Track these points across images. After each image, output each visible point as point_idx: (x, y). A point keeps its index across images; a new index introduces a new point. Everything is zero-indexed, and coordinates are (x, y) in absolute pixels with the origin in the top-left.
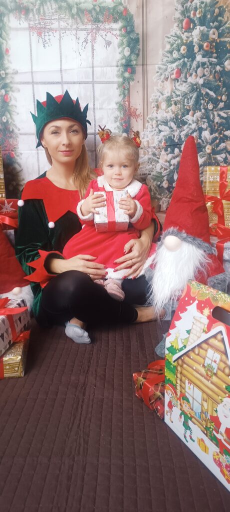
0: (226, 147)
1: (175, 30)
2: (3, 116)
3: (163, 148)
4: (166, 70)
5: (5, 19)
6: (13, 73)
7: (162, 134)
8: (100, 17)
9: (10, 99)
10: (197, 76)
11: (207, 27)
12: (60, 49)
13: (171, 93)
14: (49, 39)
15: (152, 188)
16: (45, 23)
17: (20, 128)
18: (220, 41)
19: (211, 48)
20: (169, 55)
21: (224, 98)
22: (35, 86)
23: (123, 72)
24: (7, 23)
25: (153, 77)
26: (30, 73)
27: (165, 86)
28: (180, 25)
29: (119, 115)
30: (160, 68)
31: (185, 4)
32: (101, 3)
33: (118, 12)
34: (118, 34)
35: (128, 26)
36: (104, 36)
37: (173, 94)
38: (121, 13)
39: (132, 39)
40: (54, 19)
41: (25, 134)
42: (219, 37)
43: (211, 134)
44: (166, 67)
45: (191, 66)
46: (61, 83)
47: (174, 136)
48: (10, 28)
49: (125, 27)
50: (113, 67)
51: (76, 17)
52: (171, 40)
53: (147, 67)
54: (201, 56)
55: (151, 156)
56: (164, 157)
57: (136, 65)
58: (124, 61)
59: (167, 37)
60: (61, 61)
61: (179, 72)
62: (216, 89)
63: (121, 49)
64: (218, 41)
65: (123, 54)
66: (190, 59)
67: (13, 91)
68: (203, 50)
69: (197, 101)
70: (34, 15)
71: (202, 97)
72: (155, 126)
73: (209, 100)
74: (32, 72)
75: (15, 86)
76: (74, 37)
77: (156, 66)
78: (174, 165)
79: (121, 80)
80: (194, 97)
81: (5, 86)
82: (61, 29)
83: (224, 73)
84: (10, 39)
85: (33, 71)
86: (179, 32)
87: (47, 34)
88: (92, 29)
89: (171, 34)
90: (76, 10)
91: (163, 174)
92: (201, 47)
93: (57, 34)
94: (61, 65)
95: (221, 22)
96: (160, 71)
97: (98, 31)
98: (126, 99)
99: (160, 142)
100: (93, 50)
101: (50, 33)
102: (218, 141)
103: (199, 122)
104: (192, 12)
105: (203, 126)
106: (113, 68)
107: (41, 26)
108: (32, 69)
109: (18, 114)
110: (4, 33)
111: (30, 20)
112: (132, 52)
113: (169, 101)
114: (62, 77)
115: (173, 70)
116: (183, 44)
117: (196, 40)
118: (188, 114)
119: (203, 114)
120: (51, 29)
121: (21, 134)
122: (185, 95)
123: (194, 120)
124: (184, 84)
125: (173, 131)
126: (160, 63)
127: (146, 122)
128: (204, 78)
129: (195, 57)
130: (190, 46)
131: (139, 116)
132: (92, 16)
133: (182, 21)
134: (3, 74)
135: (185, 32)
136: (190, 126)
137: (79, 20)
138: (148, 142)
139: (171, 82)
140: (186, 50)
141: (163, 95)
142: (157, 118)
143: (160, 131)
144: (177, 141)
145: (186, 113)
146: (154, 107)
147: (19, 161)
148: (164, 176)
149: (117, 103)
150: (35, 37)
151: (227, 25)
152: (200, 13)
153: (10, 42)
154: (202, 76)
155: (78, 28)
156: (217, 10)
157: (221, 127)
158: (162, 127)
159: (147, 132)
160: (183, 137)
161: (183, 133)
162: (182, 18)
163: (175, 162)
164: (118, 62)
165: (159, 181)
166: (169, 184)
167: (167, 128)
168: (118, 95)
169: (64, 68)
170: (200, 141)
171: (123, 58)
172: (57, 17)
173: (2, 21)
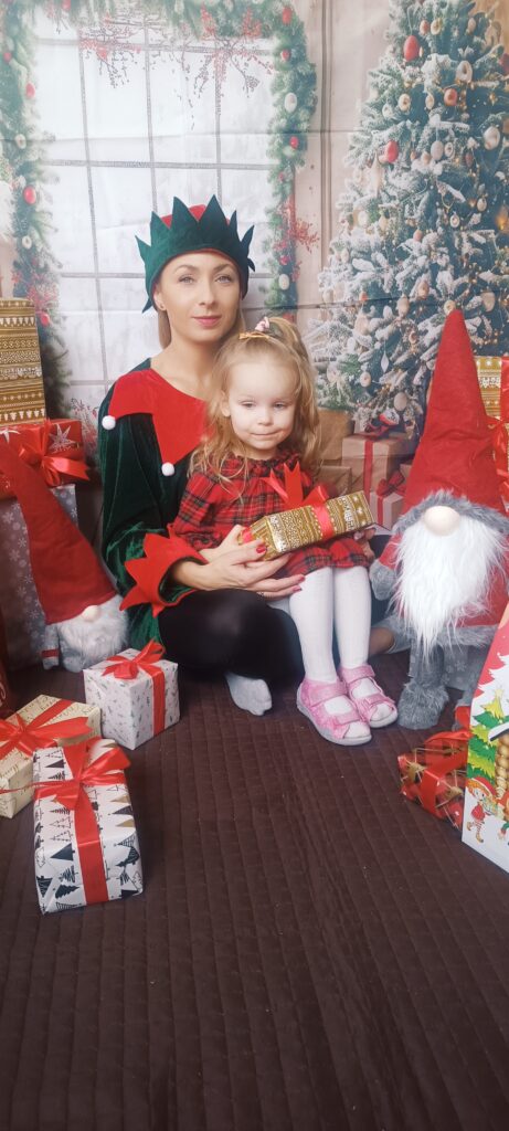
0: (482, 302)
1: (388, 59)
2: (25, 235)
3: (360, 306)
4: (369, 143)
5: (25, 18)
6: (43, 141)
7: (360, 276)
8: (234, 25)
9: (39, 198)
10: (429, 158)
11: (451, 57)
12: (148, 91)
13: (378, 193)
14: (124, 68)
15: (339, 387)
16: (115, 33)
17: (62, 262)
18: (476, 87)
19: (458, 101)
20: (374, 112)
21: (481, 204)
22: (93, 169)
23: (281, 146)
24: (30, 26)
25: (342, 159)
26: (83, 143)
27: (367, 177)
28: (398, 50)
29: (272, 237)
30: (356, 140)
31: (409, 4)
33: (271, 15)
34: (271, 63)
35: (293, 46)
36: (242, 67)
37: (382, 194)
38: (279, 18)
39: (300, 75)
40: (136, 24)
41: (74, 276)
42: (474, 79)
43: (455, 278)
44: (366, 138)
45: (418, 137)
46: (151, 165)
47: (383, 281)
48: (36, 38)
49: (286, 49)
50: (262, 133)
51: (182, 21)
52: (379, 80)
53: (329, 137)
54: (437, 117)
55: (336, 323)
56: (364, 323)
57: (309, 131)
58: (283, 123)
59: (372, 74)
60: (149, 116)
61: (395, 150)
62: (465, 187)
63: (278, 95)
64: (472, 86)
65: (283, 107)
66: (418, 123)
67: (44, 181)
68: (443, 103)
69: (429, 212)
70: (89, 12)
71: (440, 201)
72: (344, 260)
73: (453, 208)
74: (86, 140)
75: (49, 170)
76: (179, 66)
77: (350, 135)
78: (382, 340)
79: (276, 162)
80: (423, 201)
81: (26, 169)
82: (151, 46)
83: (482, 153)
84: (35, 64)
85: (90, 137)
86: (395, 65)
87: (118, 56)
88: (217, 51)
89: (380, 67)
90: (182, 5)
91: (360, 360)
92: (439, 98)
93: (141, 57)
94: (150, 126)
95: (478, 47)
96: (358, 146)
97: (231, 55)
98: (287, 203)
99: (356, 293)
100: (218, 95)
101: (127, 55)
102: (467, 291)
103: (432, 253)
104: (423, 23)
105: (439, 262)
106: (260, 136)
107: (107, 38)
108: (86, 134)
109: (56, 230)
110: (22, 50)
111: (82, 24)
112: (301, 103)
113: (373, 208)
114: (151, 153)
115: (384, 144)
116: (403, 90)
117: (428, 82)
118: (411, 236)
119: (440, 236)
120: (128, 46)
121: (63, 275)
122: (406, 196)
123: (423, 250)
124: (405, 174)
125: (379, 271)
126: (356, 128)
127: (327, 251)
128: (443, 162)
129: (428, 119)
130: (417, 96)
131: (312, 239)
132: (217, 21)
133: (401, 42)
134: (21, 141)
135: (407, 64)
136: (415, 262)
137: (189, 30)
138: (331, 293)
139: (379, 170)
140: (409, 104)
141: (361, 195)
142: (349, 243)
143: (355, 271)
144: (387, 291)
145: (406, 233)
146: (343, 222)
147: (60, 332)
148: (361, 364)
149: (268, 212)
150: (92, 61)
151: (491, 55)
152: (437, 26)
153: (34, 70)
154: (439, 157)
155: (186, 46)
156: (471, 22)
157: (475, 264)
158: (360, 263)
159: (329, 274)
160: (400, 283)
161: (400, 277)
162: (402, 34)
163: (383, 333)
164: (271, 123)
165: (352, 374)
166: (372, 379)
167: (370, 265)
168: (270, 194)
169: (156, 132)
170: (432, 291)
171: (282, 117)
172: (140, 19)
173: (17, 22)
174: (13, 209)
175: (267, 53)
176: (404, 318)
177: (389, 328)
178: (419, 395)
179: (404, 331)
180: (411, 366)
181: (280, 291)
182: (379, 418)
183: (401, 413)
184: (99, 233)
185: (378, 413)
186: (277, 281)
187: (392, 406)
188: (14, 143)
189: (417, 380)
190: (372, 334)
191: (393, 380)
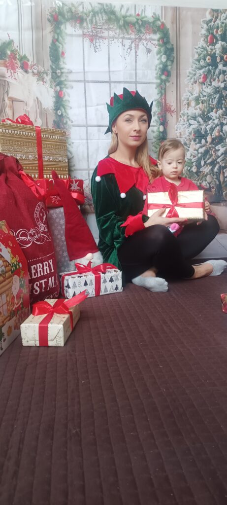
1: (202, 43)
2: (58, 109)
3: (192, 139)
4: (195, 75)
5: (62, 27)
6: (67, 73)
7: (192, 127)
8: (142, 29)
9: (64, 95)
10: (219, 81)
12: (109, 54)
13: (199, 94)
14: (100, 45)
16: (96, 32)
17: (73, 121)
20: (197, 63)
22: (86, 83)
23: (160, 75)
24: (64, 30)
25: (185, 81)
26: (83, 74)
27: (194, 88)
28: (206, 40)
30: (190, 73)
31: (209, 23)
32: (143, 18)
33: (156, 26)
34: (156, 44)
35: (165, 38)
36: (145, 45)
37: (201, 94)
38: (159, 27)
39: (167, 48)
40: (105, 29)
41: (78, 126)
44: (194, 72)
45: (214, 73)
46: (109, 82)
47: (201, 129)
48: (66, 34)
49: (162, 38)
51: (122, 28)
52: (198, 50)
53: (180, 71)
54: (222, 65)
56: (194, 146)
57: (171, 68)
58: (161, 66)
59: (196, 48)
60: (109, 64)
61: (205, 78)
63: (159, 56)
65: (161, 60)
66: (214, 67)
67: (67, 88)
68: (224, 60)
69: (219, 102)
70: (87, 24)
71: (223, 98)
72: (186, 120)
75: (69, 84)
76: (121, 44)
77: (188, 71)
78: (201, 153)
79: (159, 81)
80: (217, 97)
81: (60, 84)
82: (110, 37)
84: (65, 43)
85: (85, 71)
86: (205, 45)
87: (97, 41)
88: (136, 39)
89: (199, 46)
90: (123, 22)
91: (192, 161)
92: (222, 58)
93: (106, 41)
94: (109, 67)
96: (191, 76)
97: (141, 41)
98: (163, 97)
99: (190, 133)
100: (136, 55)
101: (101, 40)
103: (221, 118)
104: (215, 30)
105: (224, 122)
106: (152, 71)
107: (93, 34)
108: (84, 70)
109: (71, 108)
110: (60, 38)
111: (84, 28)
112: (168, 59)
113: (197, 100)
114: (110, 77)
115: (201, 75)
116: (208, 55)
117: (218, 52)
118: (212, 111)
119: (224, 111)
120: (102, 37)
121: (73, 126)
122: (210, 96)
123: (217, 117)
124: (209, 87)
125: (200, 125)
126: (190, 69)
127: (179, 116)
128: (225, 82)
129: (218, 66)
130: (213, 57)
131: (173, 112)
132: (136, 28)
134: (59, 73)
135: (209, 45)
136: (214, 121)
137: (125, 31)
138: (180, 133)
139: (199, 85)
140: (210, 60)
141: (192, 95)
142: (188, 113)
143: (190, 125)
144: (203, 133)
145: (210, 110)
146: (185, 105)
147: (70, 149)
148: (193, 162)
150: (87, 42)
152: (220, 31)
153: (65, 46)
154: (223, 80)
155: (124, 37)
158: (192, 122)
159: (180, 126)
160: (208, 130)
161: (209, 127)
162: (207, 34)
163: (202, 150)
164: (156, 66)
165: (189, 167)
166: (197, 168)
167: (196, 122)
168: (156, 94)
169: (112, 69)
170: (221, 133)
171: (161, 64)
172: (106, 27)
173: (59, 28)
174: (54, 100)
175: (154, 40)
176: (210, 144)
177: (204, 148)
178: (217, 176)
179: (210, 149)
180: (213, 164)
181: (160, 132)
182: (200, 185)
183: (209, 184)
184: (88, 108)
185: (200, 183)
186: (159, 128)
187: (206, 180)
188: (56, 73)
189: (216, 170)
190: (197, 150)
191: (206, 170)
